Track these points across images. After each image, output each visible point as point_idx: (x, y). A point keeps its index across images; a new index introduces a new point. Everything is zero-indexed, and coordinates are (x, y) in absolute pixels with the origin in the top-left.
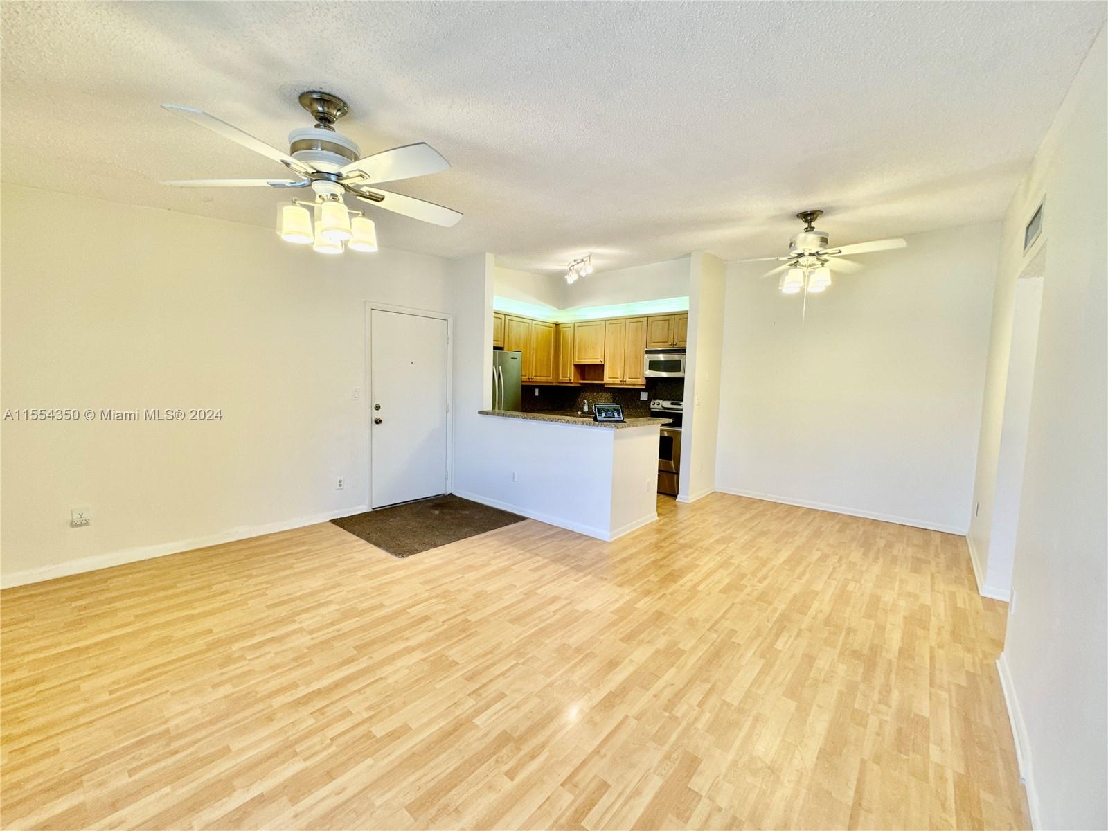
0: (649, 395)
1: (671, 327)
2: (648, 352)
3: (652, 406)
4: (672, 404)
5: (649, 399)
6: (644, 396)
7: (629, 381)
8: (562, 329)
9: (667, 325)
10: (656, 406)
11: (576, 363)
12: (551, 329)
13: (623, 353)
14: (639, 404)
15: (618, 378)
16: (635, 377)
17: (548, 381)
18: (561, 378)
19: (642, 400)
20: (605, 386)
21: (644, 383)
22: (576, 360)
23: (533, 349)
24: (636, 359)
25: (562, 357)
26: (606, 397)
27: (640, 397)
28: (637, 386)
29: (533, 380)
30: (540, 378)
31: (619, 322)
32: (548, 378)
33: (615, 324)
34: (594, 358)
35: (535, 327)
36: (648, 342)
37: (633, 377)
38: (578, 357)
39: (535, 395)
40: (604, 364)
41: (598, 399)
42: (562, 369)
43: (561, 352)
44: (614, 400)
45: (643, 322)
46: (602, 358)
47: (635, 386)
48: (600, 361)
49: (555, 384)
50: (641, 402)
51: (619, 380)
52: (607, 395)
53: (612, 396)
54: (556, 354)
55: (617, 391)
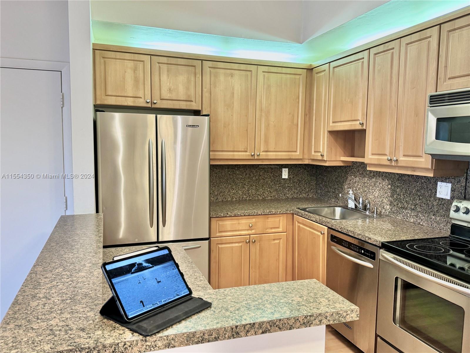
0: (453, 190)
2: (435, 100)
3: (452, 214)
5: (452, 197)
6: (444, 191)
7: (403, 160)
8: (316, 76)
10: (461, 215)
11: (330, 129)
12: (298, 77)
13: (395, 106)
14: (433, 206)
15: (387, 155)
16: (414, 154)
17: (291, 158)
18: (313, 153)
19: (439, 199)
20: (368, 169)
21: (430, 168)
22: (331, 124)
23: (261, 110)
24: (417, 116)
25: (315, 120)
26: (381, 185)
27: (436, 192)
28: (419, 171)
29: (261, 157)
30: (274, 153)
31: (390, 48)
32: (293, 153)
33: (384, 51)
34: (353, 119)
35: (264, 75)
36: (440, 79)
37: (410, 154)
38: (333, 119)
39: (283, 178)
40: (366, 129)
41: (370, 188)
42: (314, 139)
43: (314, 112)
44: (393, 192)
45: (430, 37)
46: (364, 118)
47: (414, 171)
48: (360, 124)
49: (306, 162)
50: (437, 201)
51: (386, 158)
52: (384, 184)
53: (390, 186)
54: (308, 116)
55: (397, 177)
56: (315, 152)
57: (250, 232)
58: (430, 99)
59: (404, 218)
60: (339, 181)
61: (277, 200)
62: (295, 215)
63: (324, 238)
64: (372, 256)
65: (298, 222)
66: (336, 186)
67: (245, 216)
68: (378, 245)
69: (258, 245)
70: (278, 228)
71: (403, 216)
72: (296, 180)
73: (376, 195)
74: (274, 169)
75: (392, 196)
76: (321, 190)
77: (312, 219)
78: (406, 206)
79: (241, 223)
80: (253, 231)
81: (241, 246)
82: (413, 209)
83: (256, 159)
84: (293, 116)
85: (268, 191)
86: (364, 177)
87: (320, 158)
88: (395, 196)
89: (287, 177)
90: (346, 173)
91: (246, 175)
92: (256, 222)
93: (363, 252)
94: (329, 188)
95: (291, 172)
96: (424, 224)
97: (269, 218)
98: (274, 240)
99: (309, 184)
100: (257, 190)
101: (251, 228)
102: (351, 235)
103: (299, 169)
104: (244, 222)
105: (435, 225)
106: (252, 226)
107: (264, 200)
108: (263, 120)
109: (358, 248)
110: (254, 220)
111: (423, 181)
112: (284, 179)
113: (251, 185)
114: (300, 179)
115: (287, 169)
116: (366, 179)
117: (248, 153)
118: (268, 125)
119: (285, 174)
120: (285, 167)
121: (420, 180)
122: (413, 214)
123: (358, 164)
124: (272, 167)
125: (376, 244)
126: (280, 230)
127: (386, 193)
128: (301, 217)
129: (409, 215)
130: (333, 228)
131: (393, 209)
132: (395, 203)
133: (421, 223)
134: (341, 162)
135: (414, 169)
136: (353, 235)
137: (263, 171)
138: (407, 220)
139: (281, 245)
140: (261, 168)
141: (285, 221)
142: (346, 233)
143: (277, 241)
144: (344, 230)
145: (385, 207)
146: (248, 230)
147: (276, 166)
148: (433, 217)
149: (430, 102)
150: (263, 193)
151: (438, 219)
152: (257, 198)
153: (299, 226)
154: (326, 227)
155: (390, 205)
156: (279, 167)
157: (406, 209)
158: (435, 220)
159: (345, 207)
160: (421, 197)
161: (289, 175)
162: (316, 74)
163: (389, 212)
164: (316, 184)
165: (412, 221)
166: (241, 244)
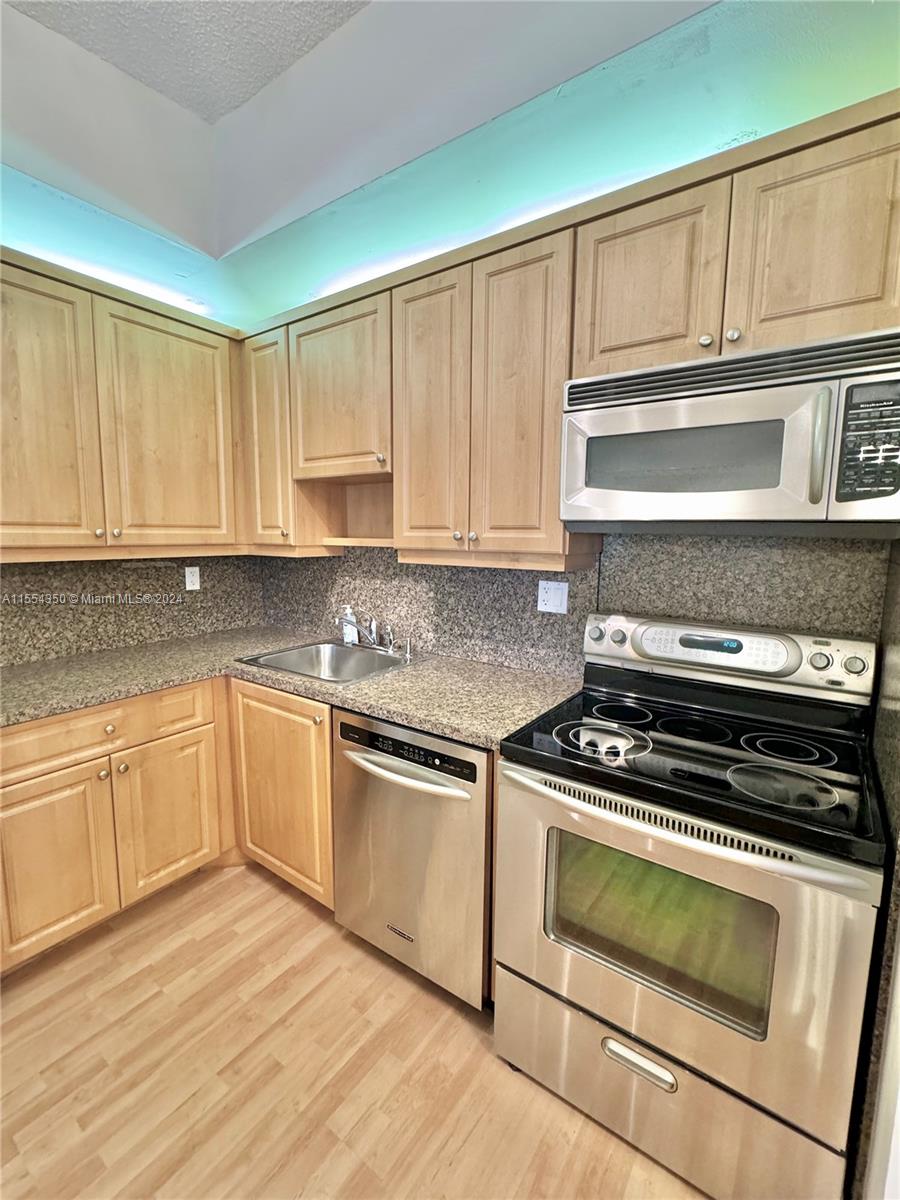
0: (572, 596)
1: (710, 249)
2: (581, 395)
3: (589, 645)
4: (687, 643)
5: (572, 610)
6: (553, 599)
7: (490, 538)
8: (253, 356)
9: (682, 240)
10: (607, 645)
11: (300, 476)
12: (210, 351)
13: (465, 418)
14: (530, 627)
15: (448, 528)
16: (519, 524)
17: (209, 542)
18: (260, 531)
19: (543, 614)
20: (400, 560)
21: (561, 552)
22: (301, 464)
23: (116, 417)
24: (523, 438)
25: (260, 456)
26: (413, 593)
27: (537, 602)
28: (529, 561)
29: (124, 541)
30: (163, 531)
31: (444, 284)
32: (212, 532)
33: (430, 294)
34: (357, 450)
35: (116, 326)
36: (579, 352)
37: (510, 524)
38: (304, 453)
39: (188, 589)
40: (391, 475)
41: (389, 599)
42: (261, 498)
43: (256, 437)
44: (440, 606)
45: (550, 256)
46: (386, 448)
47: (517, 560)
48: (379, 460)
49: (244, 551)
50: (540, 618)
51: (451, 535)
52: (418, 590)
53: (432, 594)
54: (240, 448)
55: (447, 574)
56: (264, 527)
57: (109, 747)
58: (570, 394)
59: (468, 656)
60: (317, 589)
61: (180, 643)
62: (233, 679)
63: (320, 733)
64: (466, 771)
65: (244, 696)
66: (311, 600)
67: (86, 707)
68: (481, 745)
69: (136, 776)
70: (192, 716)
71: (465, 652)
72: (219, 593)
73: (402, 614)
74: (163, 570)
75: (438, 613)
76: (275, 609)
77: (283, 687)
78: (471, 631)
79: (77, 729)
80: (119, 743)
81: (84, 792)
82: (487, 637)
83: (111, 546)
84: (206, 443)
85: (151, 624)
86: (374, 577)
87: (280, 541)
88: (445, 614)
89: (197, 587)
90: (333, 571)
91: (84, 588)
92: (125, 718)
93: (437, 762)
94: (295, 605)
95: (206, 574)
96: (513, 665)
97: (164, 698)
98: (182, 748)
99: (250, 598)
100: (120, 624)
101: (110, 736)
102: (400, 722)
103: (226, 567)
104: (86, 725)
105: (536, 664)
106: (113, 731)
107: (143, 646)
108: (124, 445)
109: (422, 753)
110: (119, 712)
111: (505, 580)
112: (191, 592)
113: (102, 614)
114: (229, 589)
115: (196, 569)
116: (379, 582)
117: (82, 531)
118: (141, 458)
119: (193, 580)
120: (191, 565)
121: (498, 578)
122: (486, 647)
123: (358, 552)
124: (158, 564)
125: (476, 744)
126: (198, 719)
127: (424, 608)
128: (252, 682)
129: (477, 649)
130: (346, 706)
131: (442, 640)
132: (446, 628)
133: (506, 664)
134: (324, 549)
135: (516, 556)
136: (405, 723)
137: (135, 577)
138: (474, 659)
139: (203, 756)
140: (128, 569)
141: (209, 696)
142: (384, 718)
143: (192, 750)
144: (380, 712)
145: (424, 636)
146: (101, 743)
147: (170, 564)
148: (532, 651)
149: (570, 400)
150: (138, 629)
151: (542, 653)
152: (121, 644)
153: (247, 707)
154: (327, 706)
155: (436, 631)
156: (175, 566)
157: (471, 637)
158: (535, 656)
159: (338, 642)
160: (503, 613)
161: (202, 583)
162: (253, 353)
163: (434, 646)
164: (263, 597)
165: (485, 660)
166: (82, 788)
